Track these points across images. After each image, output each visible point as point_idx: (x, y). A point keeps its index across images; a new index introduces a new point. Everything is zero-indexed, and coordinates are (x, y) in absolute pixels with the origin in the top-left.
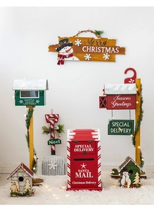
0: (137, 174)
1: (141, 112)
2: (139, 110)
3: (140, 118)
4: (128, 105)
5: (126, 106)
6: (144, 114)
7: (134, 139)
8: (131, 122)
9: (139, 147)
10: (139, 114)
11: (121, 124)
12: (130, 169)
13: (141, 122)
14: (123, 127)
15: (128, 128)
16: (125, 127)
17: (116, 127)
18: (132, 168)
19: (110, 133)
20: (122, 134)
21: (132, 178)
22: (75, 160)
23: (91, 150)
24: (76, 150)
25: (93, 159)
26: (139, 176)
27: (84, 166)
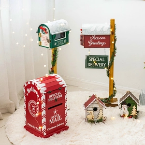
0: (134, 107)
1: (115, 49)
2: (113, 47)
3: (113, 54)
4: (103, 44)
5: (101, 45)
6: (117, 51)
7: (108, 72)
8: (106, 58)
9: (112, 79)
10: (112, 51)
11: (97, 59)
12: (128, 103)
13: (115, 58)
14: (99, 62)
15: (103, 62)
16: (101, 62)
17: (92, 62)
18: (130, 102)
19: (87, 67)
20: (98, 67)
21: (130, 110)
22: (49, 109)
23: (61, 96)
24: (50, 100)
25: (61, 104)
26: (136, 109)
27: (55, 112)
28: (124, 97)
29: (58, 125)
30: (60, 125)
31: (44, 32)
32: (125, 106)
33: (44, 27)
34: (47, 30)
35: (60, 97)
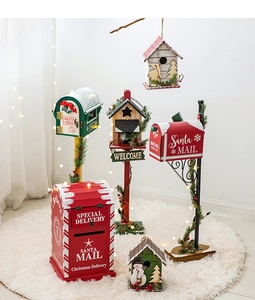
0: (157, 268)
12: (144, 260)
18: (148, 258)
21: (149, 274)
22: (76, 235)
23: (101, 219)
24: (77, 222)
25: (103, 232)
26: (160, 271)
27: (89, 243)
28: (137, 248)
29: (93, 266)
30: (97, 266)
31: (69, 109)
32: (139, 267)
33: (68, 101)
34: (76, 107)
35: (99, 219)
